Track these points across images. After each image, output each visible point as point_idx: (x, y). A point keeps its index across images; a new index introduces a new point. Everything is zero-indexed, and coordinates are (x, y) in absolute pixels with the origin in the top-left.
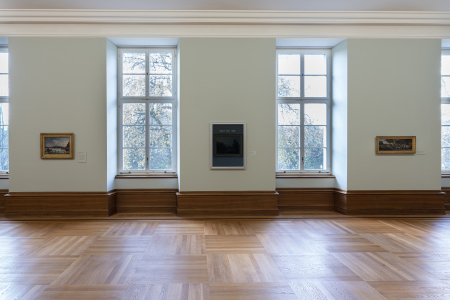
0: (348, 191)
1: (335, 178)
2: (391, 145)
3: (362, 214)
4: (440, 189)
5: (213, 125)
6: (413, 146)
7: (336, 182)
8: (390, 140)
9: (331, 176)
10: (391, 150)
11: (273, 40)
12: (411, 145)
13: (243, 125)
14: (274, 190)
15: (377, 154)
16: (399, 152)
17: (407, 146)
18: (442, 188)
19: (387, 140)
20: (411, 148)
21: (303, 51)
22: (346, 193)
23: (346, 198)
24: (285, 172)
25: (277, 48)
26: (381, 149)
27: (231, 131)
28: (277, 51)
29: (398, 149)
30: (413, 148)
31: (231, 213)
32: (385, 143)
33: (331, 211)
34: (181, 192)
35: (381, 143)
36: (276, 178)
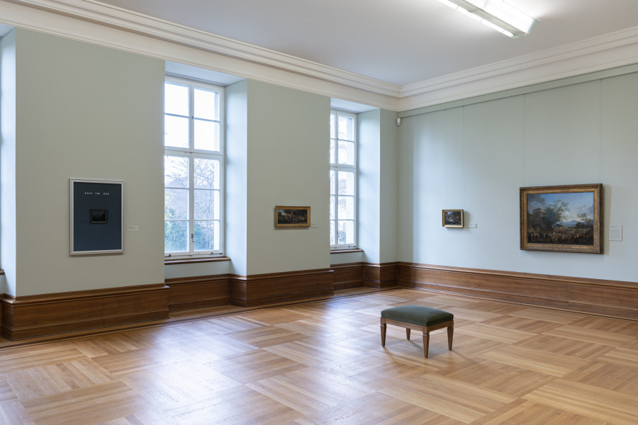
0: (248, 277)
1: (230, 260)
2: (289, 217)
3: (262, 304)
4: (329, 267)
5: (74, 183)
6: (308, 218)
7: (231, 265)
8: (288, 210)
9: (224, 258)
10: (289, 223)
11: (162, 63)
12: (306, 217)
13: (120, 185)
14: (163, 282)
15: (276, 228)
16: (296, 225)
17: (303, 219)
18: (331, 266)
19: (286, 211)
20: (306, 221)
21: (193, 84)
22: (245, 279)
23: (245, 285)
24: (170, 256)
25: (167, 75)
26: (280, 222)
27: (102, 194)
28: (166, 78)
29: (295, 222)
30: (308, 221)
31: (103, 323)
32: (283, 214)
33: (227, 304)
34: (18, 298)
35: (280, 214)
36: (166, 264)
